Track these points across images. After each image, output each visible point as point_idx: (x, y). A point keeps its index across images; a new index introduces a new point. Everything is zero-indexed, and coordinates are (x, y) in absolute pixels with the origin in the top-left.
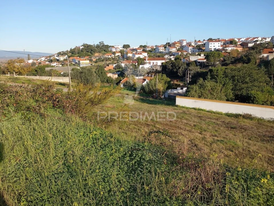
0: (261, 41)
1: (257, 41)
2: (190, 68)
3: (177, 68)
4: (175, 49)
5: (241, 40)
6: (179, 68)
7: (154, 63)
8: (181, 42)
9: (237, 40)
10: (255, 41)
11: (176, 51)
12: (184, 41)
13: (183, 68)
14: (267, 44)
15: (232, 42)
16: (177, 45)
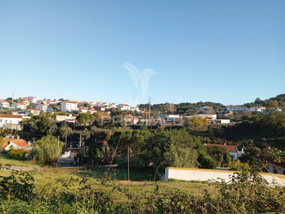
0: (109, 106)
1: (106, 106)
2: (62, 129)
3: (46, 128)
4: (24, 106)
5: (92, 104)
6: (49, 128)
7: (6, 121)
8: (30, 99)
9: (90, 103)
10: (105, 106)
11: (26, 108)
12: (34, 99)
13: (53, 129)
14: (116, 109)
15: (86, 105)
16: (25, 101)
